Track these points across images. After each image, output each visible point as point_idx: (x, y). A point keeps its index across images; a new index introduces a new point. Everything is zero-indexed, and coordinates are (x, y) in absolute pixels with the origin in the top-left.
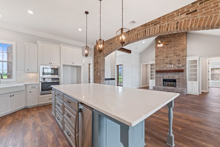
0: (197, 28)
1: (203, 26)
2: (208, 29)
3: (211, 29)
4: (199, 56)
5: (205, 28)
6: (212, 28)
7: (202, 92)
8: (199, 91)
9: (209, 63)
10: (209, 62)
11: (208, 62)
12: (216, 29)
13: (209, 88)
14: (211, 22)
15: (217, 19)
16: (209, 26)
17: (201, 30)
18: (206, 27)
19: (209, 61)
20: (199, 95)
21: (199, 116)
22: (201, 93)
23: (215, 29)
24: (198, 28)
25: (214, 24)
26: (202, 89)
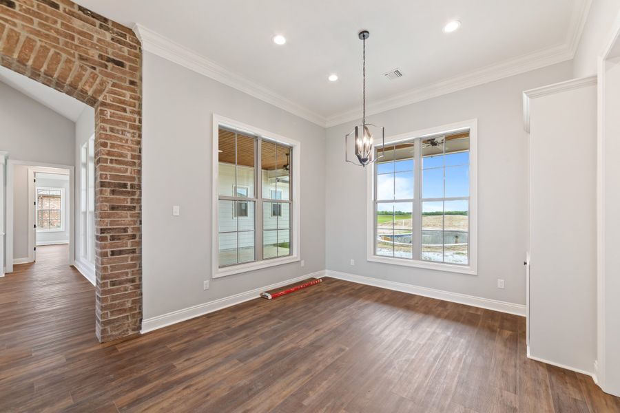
0: (15, 62)
1: (33, 68)
2: (48, 84)
3: (56, 89)
4: (6, 152)
5: (40, 75)
6: (58, 87)
7: (14, 266)
8: (5, 265)
9: (35, 181)
10: (35, 176)
11: (31, 177)
12: (67, 93)
13: (35, 249)
14: (56, 69)
15: (72, 72)
16: (52, 77)
17: (27, 78)
18: (42, 75)
19: (35, 173)
20: (3, 275)
21: (15, 342)
22: (10, 270)
23: (64, 94)
24: (18, 64)
25: (65, 80)
26: (15, 256)
